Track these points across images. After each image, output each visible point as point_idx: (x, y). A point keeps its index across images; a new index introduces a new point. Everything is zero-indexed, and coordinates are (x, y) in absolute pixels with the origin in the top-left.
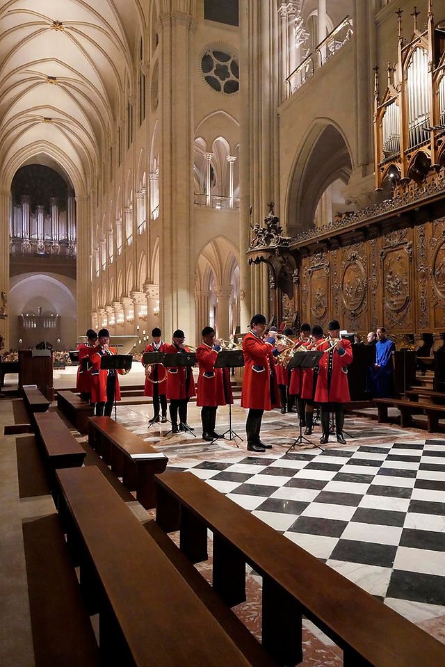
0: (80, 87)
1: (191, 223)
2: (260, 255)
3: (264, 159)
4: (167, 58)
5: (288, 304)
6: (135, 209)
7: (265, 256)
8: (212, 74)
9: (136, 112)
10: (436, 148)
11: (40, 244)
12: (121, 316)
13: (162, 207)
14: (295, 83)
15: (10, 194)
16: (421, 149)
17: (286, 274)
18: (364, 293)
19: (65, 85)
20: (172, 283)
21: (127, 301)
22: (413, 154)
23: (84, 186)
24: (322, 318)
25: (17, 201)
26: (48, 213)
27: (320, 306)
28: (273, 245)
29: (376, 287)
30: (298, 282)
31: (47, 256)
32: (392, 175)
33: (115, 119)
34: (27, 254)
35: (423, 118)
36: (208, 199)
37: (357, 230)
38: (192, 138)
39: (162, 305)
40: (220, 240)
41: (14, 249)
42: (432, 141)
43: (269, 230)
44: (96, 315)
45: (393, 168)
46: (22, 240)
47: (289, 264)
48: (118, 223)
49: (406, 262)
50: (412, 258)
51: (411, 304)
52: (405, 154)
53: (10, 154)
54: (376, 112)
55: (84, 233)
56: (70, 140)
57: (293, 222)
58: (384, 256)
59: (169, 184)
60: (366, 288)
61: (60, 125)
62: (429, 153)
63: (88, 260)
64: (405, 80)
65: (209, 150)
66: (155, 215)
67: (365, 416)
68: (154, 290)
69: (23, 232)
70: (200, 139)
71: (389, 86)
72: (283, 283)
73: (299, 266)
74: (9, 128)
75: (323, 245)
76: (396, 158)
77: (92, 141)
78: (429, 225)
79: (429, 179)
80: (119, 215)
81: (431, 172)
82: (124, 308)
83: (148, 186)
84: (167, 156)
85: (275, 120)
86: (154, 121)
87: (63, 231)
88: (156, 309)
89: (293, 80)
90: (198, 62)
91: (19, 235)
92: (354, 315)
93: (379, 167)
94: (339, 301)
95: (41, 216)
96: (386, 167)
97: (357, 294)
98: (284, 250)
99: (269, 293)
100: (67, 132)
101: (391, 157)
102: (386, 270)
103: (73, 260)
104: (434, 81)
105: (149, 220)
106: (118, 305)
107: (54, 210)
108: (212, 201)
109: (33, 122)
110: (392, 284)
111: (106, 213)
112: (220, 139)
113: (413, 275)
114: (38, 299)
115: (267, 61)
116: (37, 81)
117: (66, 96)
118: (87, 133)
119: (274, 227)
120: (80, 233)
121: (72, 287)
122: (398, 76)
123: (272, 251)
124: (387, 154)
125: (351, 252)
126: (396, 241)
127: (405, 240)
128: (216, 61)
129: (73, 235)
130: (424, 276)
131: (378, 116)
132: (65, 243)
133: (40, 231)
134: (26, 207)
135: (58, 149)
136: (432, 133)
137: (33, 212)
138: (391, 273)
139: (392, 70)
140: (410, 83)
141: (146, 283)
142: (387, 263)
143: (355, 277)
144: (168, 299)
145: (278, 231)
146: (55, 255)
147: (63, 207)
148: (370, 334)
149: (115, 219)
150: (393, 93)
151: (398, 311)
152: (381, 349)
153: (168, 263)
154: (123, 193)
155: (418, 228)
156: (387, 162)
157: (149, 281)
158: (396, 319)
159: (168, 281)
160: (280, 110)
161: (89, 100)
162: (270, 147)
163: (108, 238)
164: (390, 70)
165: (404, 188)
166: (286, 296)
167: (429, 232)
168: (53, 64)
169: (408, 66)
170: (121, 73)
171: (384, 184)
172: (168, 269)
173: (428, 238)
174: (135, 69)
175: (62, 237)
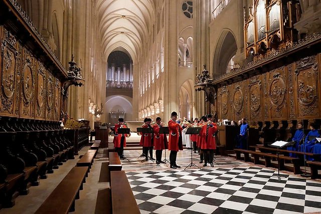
0: (135, 19)
1: (177, 74)
2: (199, 87)
3: (203, 46)
4: (168, 5)
5: (213, 108)
6: (155, 68)
7: (202, 87)
8: (187, 11)
9: (156, 28)
10: (268, 40)
11: (119, 83)
12: (149, 113)
13: (165, 67)
14: (216, 14)
15: (107, 63)
16: (263, 41)
17: (212, 95)
18: (242, 103)
19: (129, 19)
20: (169, 99)
21: (152, 107)
22: (259, 43)
23: (136, 59)
24: (226, 114)
25: (110, 66)
26: (122, 70)
27: (225, 109)
28: (205, 83)
29: (247, 101)
30: (216, 98)
31: (121, 88)
32: (252, 52)
33: (148, 32)
34: (113, 88)
35: (263, 28)
36: (185, 63)
37: (238, 76)
38: (178, 38)
39: (164, 109)
40: (190, 80)
41: (108, 85)
42: (267, 37)
43: (204, 76)
44: (140, 113)
45: (252, 49)
46: (111, 82)
47: (213, 91)
48: (149, 74)
49: (259, 90)
50: (261, 88)
51: (261, 108)
52: (256, 43)
53: (107, 47)
54: (245, 26)
55: (136, 78)
56: (131, 40)
57: (215, 73)
58: (250, 87)
59: (168, 57)
60: (243, 101)
61: (127, 34)
62: (266, 42)
63: (138, 89)
64: (255, 12)
65: (185, 42)
66: (163, 70)
67: (233, 157)
68: (162, 102)
69: (112, 79)
70: (181, 38)
71: (250, 15)
72: (210, 99)
73: (217, 91)
74: (107, 36)
75: (226, 82)
76: (253, 45)
77: (140, 40)
78: (268, 73)
79: (267, 53)
80: (149, 71)
81: (268, 50)
82: (151, 110)
83: (160, 58)
84: (167, 46)
85: (207, 30)
86: (163, 31)
87: (128, 78)
88: (163, 111)
89: (215, 12)
90: (181, 6)
91: (110, 80)
92: (238, 113)
93: (246, 49)
94: (233, 107)
95: (119, 72)
96: (249, 49)
97: (239, 104)
98: (210, 85)
99: (205, 103)
100: (130, 37)
101: (251, 44)
102: (251, 93)
103: (131, 89)
104: (267, 12)
105: (160, 73)
106: (148, 108)
107: (124, 69)
108: (186, 64)
109: (117, 34)
110: (253, 99)
111: (145, 70)
112: (190, 37)
113: (262, 95)
114: (118, 106)
115: (204, 6)
116: (118, 17)
117: (130, 23)
118: (137, 37)
119: (206, 75)
120: (135, 79)
121: (131, 101)
122: (253, 10)
123: (205, 85)
124: (249, 44)
125: (237, 85)
126: (255, 80)
127: (259, 80)
128: (188, 6)
129: (132, 80)
130: (266, 96)
131: (246, 27)
132: (128, 83)
133: (119, 78)
134: (113, 68)
135: (127, 44)
136: (266, 34)
137: (116, 70)
138: (253, 95)
139: (251, 8)
140: (258, 13)
141: (159, 99)
142: (251, 90)
143: (238, 96)
144: (167, 106)
145: (208, 77)
146: (124, 88)
147: (128, 68)
148: (240, 121)
149: (148, 73)
150: (252, 18)
151: (256, 111)
152: (243, 128)
153: (167, 91)
154: (151, 61)
155: (263, 75)
156: (249, 47)
157: (160, 99)
158: (255, 115)
159: (167, 98)
160: (210, 25)
161: (139, 24)
162: (206, 41)
163: (145, 81)
164: (250, 8)
165: (258, 58)
166: (212, 105)
167: (268, 77)
168: (124, 10)
169: (257, 6)
170: (151, 12)
171: (248, 56)
172: (167, 93)
173: (267, 79)
174: (156, 11)
175: (127, 80)
